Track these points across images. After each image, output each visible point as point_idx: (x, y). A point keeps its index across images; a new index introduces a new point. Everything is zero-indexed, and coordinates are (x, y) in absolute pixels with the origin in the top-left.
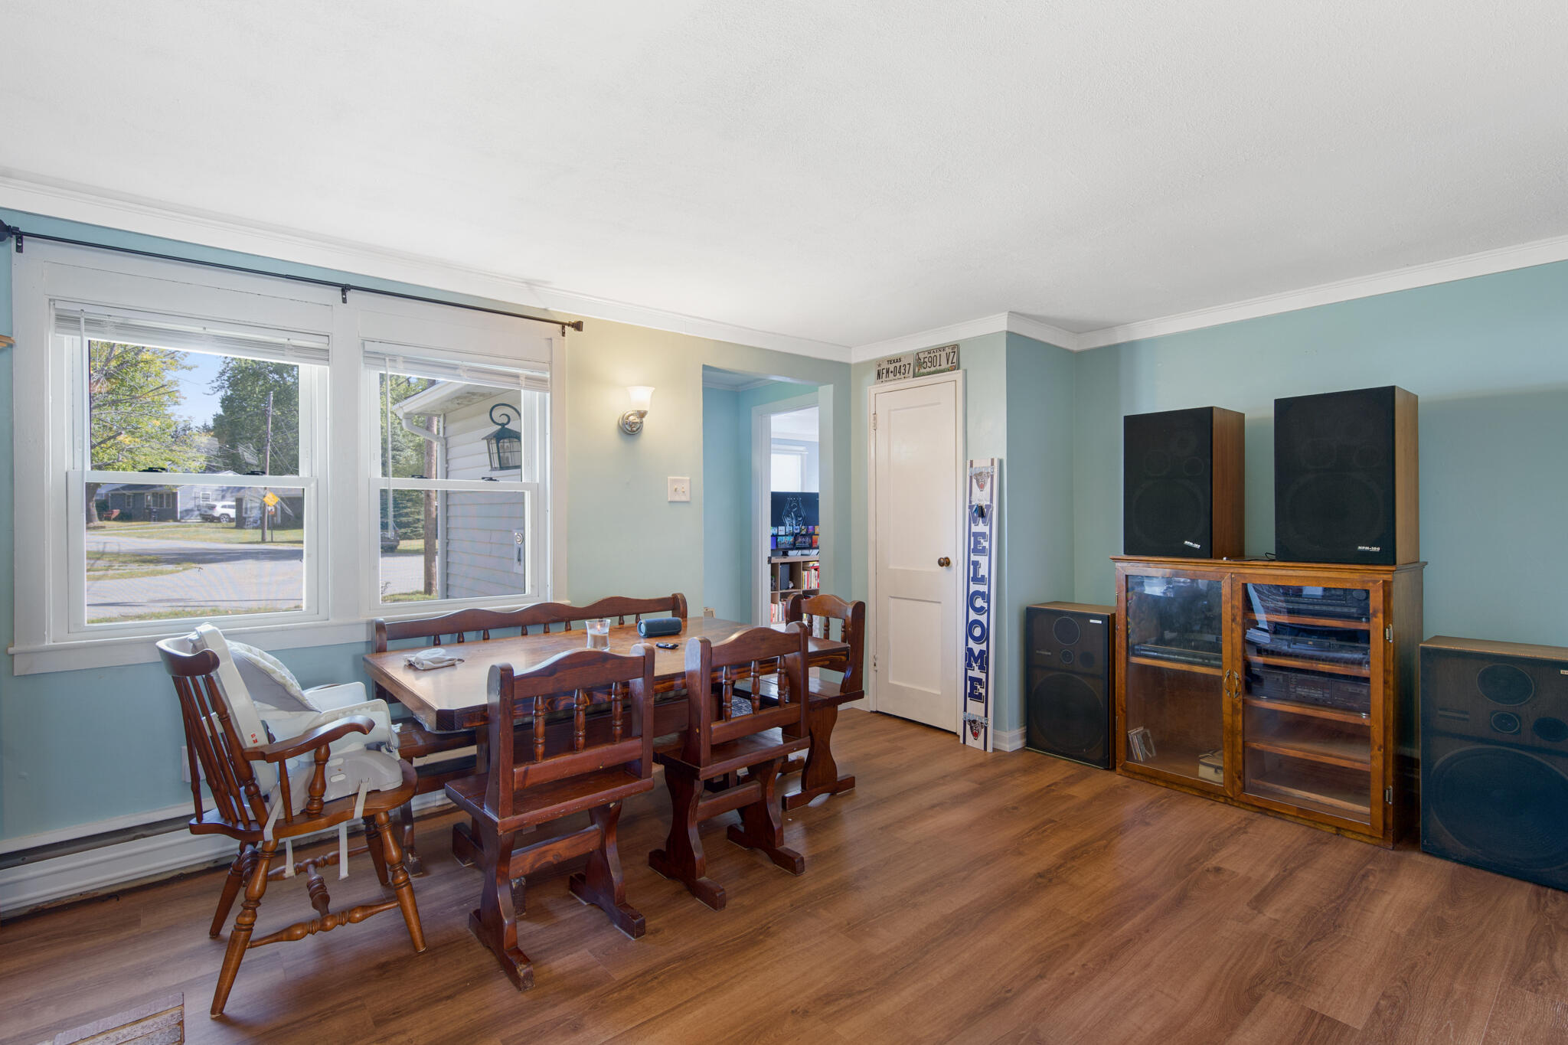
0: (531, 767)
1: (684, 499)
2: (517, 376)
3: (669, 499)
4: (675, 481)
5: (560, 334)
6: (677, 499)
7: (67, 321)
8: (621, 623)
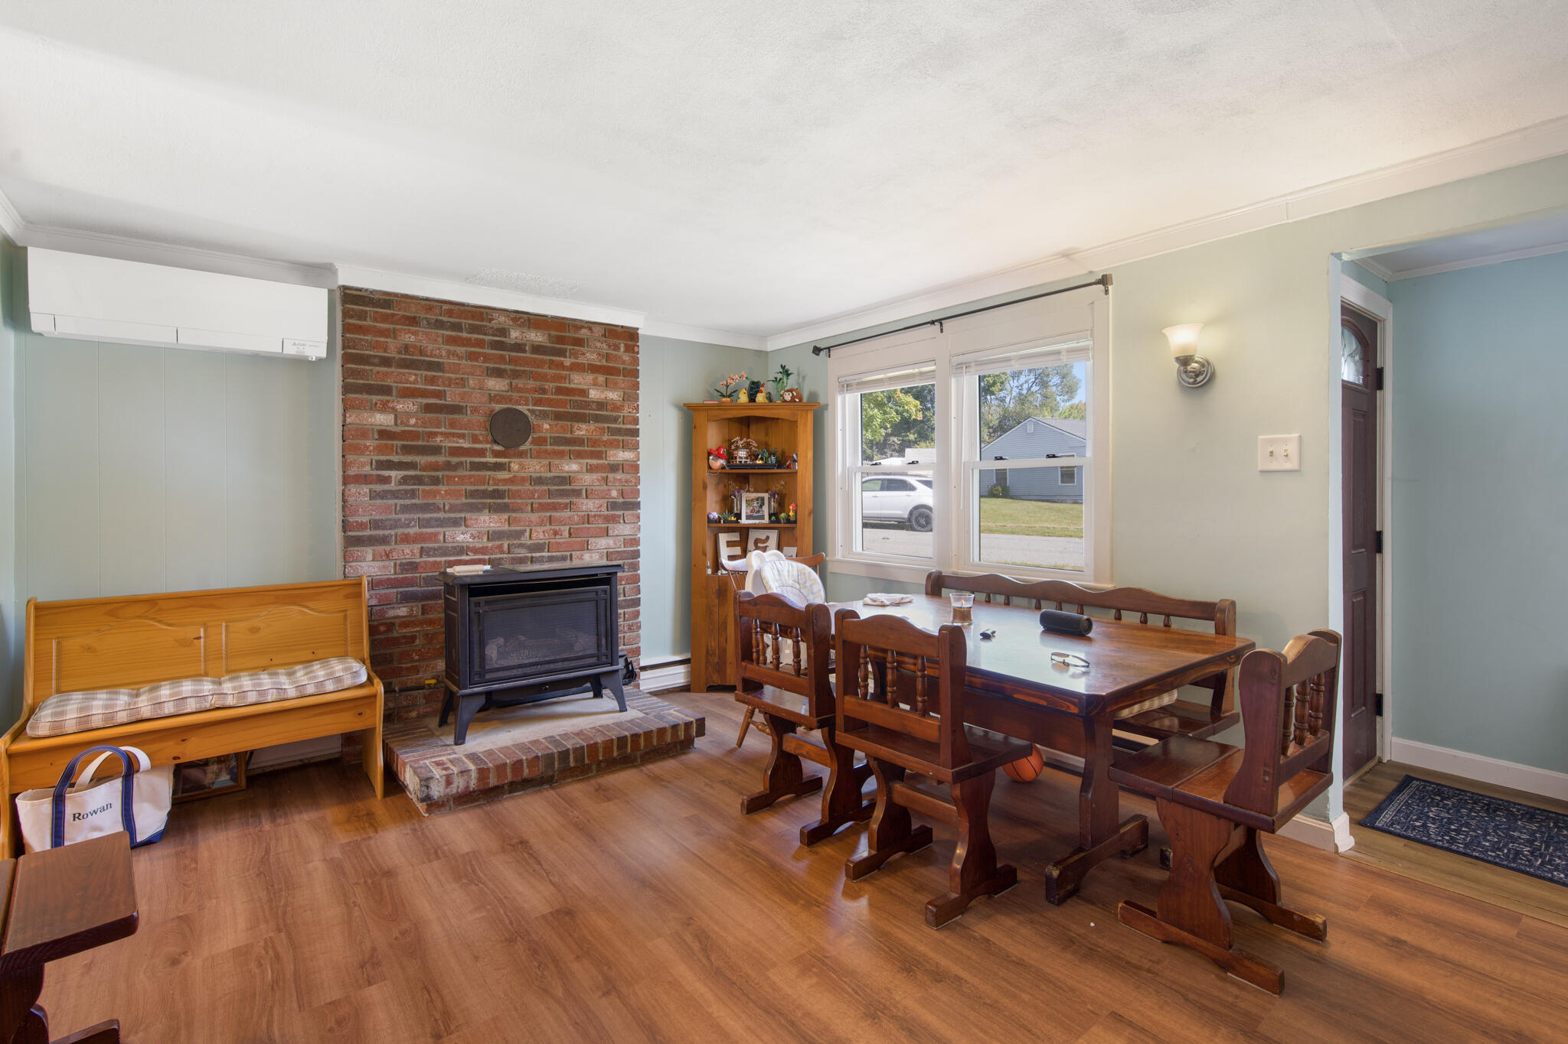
0: (749, 665)
1: (1288, 466)
2: (1058, 353)
3: (1259, 469)
4: (1271, 442)
5: (1103, 293)
6: (1275, 466)
7: (847, 387)
8: (1144, 621)
